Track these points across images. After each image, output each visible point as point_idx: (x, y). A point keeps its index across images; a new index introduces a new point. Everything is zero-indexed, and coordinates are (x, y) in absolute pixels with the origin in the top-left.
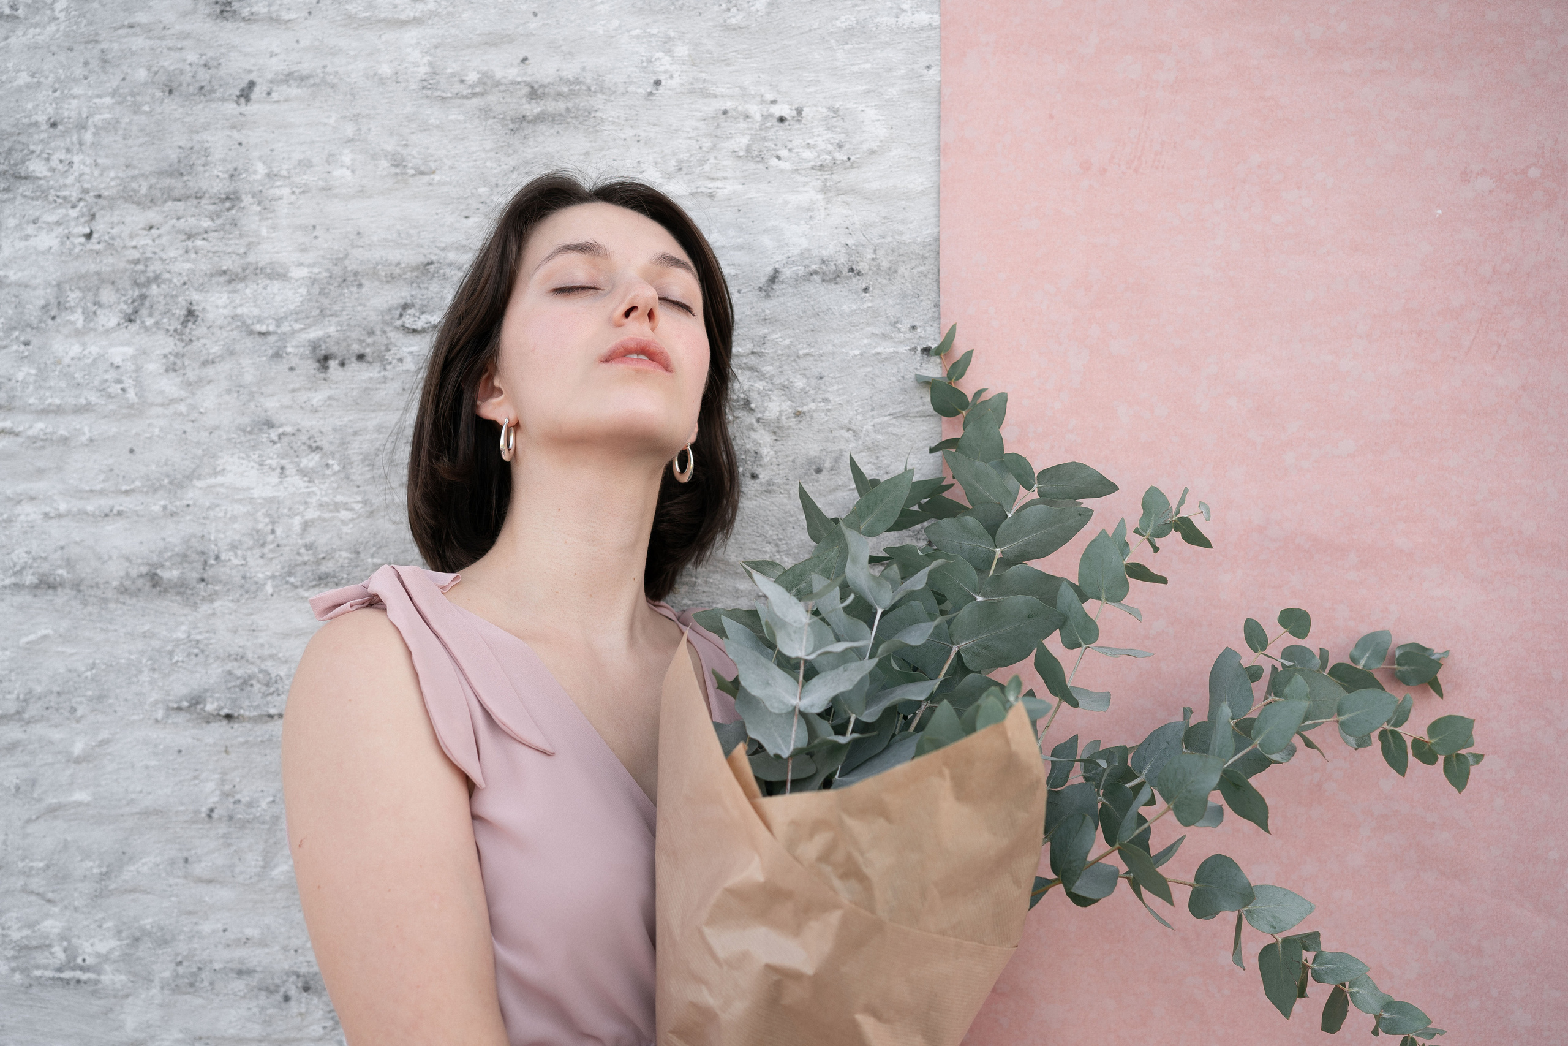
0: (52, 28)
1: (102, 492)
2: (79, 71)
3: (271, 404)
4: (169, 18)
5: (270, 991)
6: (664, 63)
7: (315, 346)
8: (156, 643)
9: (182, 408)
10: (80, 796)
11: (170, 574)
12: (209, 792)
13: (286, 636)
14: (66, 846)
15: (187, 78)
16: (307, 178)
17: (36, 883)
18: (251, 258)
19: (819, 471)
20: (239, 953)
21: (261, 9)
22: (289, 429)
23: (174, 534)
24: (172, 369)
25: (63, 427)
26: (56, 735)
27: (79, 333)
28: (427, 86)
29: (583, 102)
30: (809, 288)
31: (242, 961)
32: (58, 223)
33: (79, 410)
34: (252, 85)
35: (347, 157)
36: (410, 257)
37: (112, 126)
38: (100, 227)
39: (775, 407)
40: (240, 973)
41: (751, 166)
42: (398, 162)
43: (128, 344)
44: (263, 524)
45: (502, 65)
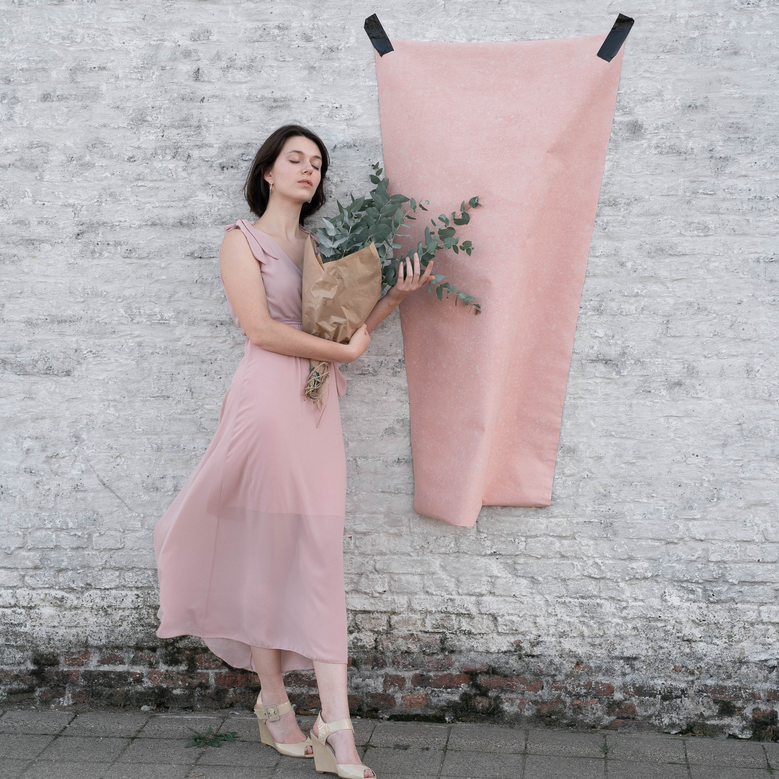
0: (152, 83)
1: (167, 201)
2: (159, 94)
3: (209, 179)
4: (183, 81)
5: (213, 325)
6: (307, 94)
7: (220, 164)
8: (182, 239)
9: (187, 180)
10: (163, 277)
11: (185, 222)
12: (196, 276)
13: (214, 237)
14: (160, 290)
15: (187, 96)
16: (218, 122)
17: (153, 299)
18: (204, 142)
19: (347, 195)
20: (205, 316)
21: (206, 79)
22: (214, 185)
23: (186, 212)
24: (184, 170)
25: (157, 184)
26: (157, 262)
27: (161, 161)
28: (248, 99)
29: (287, 103)
30: (344, 150)
32: (155, 133)
33: (161, 180)
34: (204, 98)
35: (228, 116)
36: (244, 142)
37: (168, 108)
38: (166, 134)
39: (336, 179)
40: (205, 320)
41: (329, 119)
42: (241, 118)
43: (174, 164)
44: (208, 209)
45: (267, 93)
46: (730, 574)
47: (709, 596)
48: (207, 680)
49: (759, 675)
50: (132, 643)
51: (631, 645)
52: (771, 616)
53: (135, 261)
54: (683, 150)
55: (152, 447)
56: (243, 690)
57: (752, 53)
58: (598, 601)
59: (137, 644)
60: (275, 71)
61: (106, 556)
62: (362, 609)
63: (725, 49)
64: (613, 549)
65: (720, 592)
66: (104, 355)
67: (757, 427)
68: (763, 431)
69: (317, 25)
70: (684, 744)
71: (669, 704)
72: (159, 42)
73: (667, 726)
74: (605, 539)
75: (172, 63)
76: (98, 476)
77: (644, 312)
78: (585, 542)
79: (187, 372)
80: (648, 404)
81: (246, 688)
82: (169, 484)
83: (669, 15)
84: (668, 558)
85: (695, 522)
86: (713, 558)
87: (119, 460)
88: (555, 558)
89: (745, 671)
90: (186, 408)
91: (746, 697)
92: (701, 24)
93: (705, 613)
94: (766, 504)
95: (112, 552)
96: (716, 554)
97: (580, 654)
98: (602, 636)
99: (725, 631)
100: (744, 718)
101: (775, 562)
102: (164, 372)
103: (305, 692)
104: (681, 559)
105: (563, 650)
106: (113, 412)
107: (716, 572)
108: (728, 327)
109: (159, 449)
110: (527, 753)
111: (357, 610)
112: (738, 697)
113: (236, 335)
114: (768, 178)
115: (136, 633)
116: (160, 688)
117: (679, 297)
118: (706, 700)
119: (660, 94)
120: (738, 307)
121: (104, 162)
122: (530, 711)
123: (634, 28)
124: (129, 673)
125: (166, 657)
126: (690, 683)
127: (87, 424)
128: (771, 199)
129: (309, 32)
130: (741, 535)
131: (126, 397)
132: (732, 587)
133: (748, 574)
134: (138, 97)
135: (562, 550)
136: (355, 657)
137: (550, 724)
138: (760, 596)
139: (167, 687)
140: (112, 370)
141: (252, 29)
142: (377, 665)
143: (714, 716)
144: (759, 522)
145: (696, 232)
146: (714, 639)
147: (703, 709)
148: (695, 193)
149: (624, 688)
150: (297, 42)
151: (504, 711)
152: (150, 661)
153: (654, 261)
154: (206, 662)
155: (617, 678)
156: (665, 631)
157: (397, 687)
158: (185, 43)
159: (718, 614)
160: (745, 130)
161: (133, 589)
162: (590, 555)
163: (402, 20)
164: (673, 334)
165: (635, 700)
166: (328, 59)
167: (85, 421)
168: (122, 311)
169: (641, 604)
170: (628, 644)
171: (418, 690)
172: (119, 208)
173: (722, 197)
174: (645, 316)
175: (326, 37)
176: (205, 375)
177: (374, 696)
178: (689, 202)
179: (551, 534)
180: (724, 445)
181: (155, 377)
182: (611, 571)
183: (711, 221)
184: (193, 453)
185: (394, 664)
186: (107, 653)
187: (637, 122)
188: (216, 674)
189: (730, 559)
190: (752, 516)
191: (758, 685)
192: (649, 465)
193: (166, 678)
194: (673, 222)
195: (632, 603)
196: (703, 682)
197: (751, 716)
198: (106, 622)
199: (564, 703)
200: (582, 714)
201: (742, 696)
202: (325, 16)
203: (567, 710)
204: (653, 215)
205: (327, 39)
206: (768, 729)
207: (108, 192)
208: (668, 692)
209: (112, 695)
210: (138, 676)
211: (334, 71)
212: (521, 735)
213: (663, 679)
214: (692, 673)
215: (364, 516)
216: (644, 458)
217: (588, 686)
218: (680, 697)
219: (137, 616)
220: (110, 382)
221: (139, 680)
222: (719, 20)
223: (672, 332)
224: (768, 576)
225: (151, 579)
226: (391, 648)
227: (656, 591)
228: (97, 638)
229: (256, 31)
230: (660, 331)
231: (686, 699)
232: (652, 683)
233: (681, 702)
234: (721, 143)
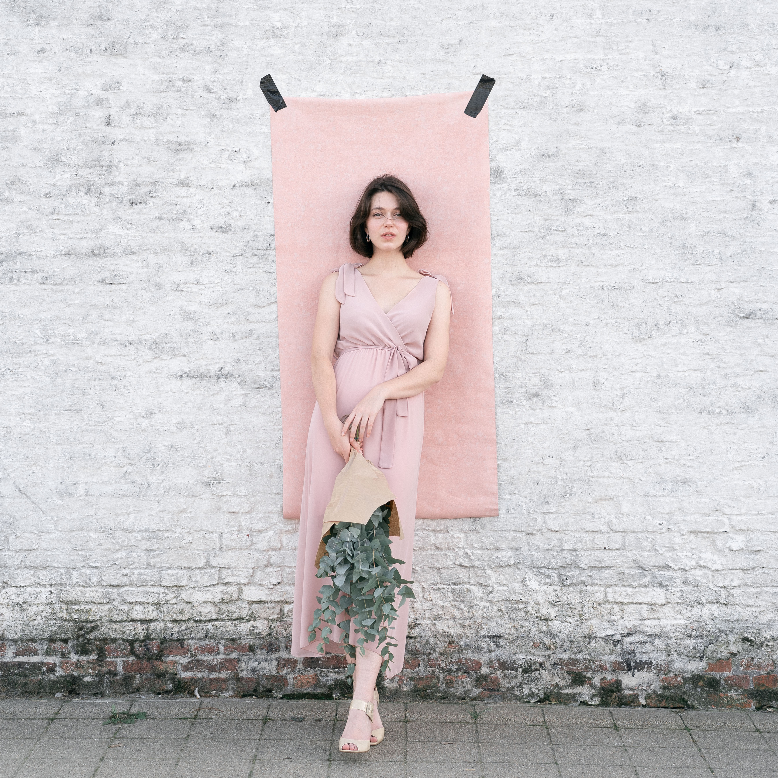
0: (67, 127)
1: (80, 233)
2: (73, 137)
3: (120, 213)
4: (95, 125)
5: (122, 344)
6: (209, 139)
7: (130, 200)
8: (94, 267)
9: (99, 214)
10: (77, 302)
11: (96, 252)
12: (107, 300)
14: (73, 313)
15: (99, 139)
16: (128, 162)
17: (66, 322)
18: (115, 180)
21: (117, 124)
22: (124, 219)
23: (97, 243)
24: (96, 205)
25: (71, 218)
26: (71, 288)
27: (74, 197)
28: (155, 142)
29: (191, 146)
30: (242, 188)
31: (115, 338)
32: (69, 172)
33: (75, 214)
34: (115, 141)
35: (137, 158)
36: (153, 181)
37: (82, 150)
38: (79, 173)
39: (235, 215)
40: (115, 341)
41: (229, 161)
42: (149, 159)
43: (86, 199)
45: (172, 138)
46: (580, 561)
47: (563, 580)
48: (116, 668)
49: (606, 648)
50: (46, 636)
51: (496, 625)
52: (616, 596)
53: (51, 286)
54: (537, 193)
55: (65, 456)
56: (149, 676)
57: (595, 110)
58: (468, 587)
59: (50, 636)
60: (180, 118)
61: (21, 556)
62: (258, 599)
63: (573, 107)
64: (480, 540)
65: (572, 577)
66: (20, 373)
67: (603, 432)
68: (608, 435)
69: (218, 78)
70: (543, 710)
71: (529, 676)
72: (73, 91)
73: (527, 696)
74: (474, 532)
75: (85, 110)
76: (14, 483)
77: (507, 332)
78: (456, 535)
79: (98, 388)
80: (511, 412)
81: (151, 674)
82: (81, 489)
83: (525, 77)
84: (528, 547)
85: (551, 516)
86: (566, 547)
87: (34, 468)
88: (431, 549)
89: (594, 645)
90: (97, 420)
91: (595, 668)
92: (552, 85)
93: (560, 595)
94: (610, 499)
95: (26, 553)
96: (569, 543)
97: (452, 635)
98: (471, 618)
99: (577, 611)
100: (593, 687)
101: (619, 549)
102: (77, 387)
103: (205, 676)
104: (539, 548)
105: (437, 631)
106: (29, 425)
107: (569, 558)
108: (577, 345)
109: (71, 458)
110: (407, 721)
111: (254, 600)
112: (588, 669)
113: (143, 354)
114: (610, 217)
115: (49, 626)
116: (72, 676)
117: (536, 319)
118: (560, 672)
119: (518, 144)
120: (586, 328)
121: (22, 198)
122: (408, 686)
123: (495, 87)
124: (42, 663)
125: (77, 647)
126: (547, 657)
127: (4, 436)
128: (612, 236)
129: (210, 84)
130: (590, 526)
131: (41, 411)
132: (582, 571)
133: (596, 560)
134: (54, 140)
135: (437, 543)
136: (252, 643)
137: (425, 698)
138: (606, 579)
139: (79, 675)
140: (28, 386)
141: (159, 81)
142: (272, 650)
143: (567, 686)
144: (605, 514)
145: (550, 264)
146: (567, 617)
147: (558, 680)
148: (549, 229)
149: (490, 663)
150: (199, 93)
151: (385, 688)
152: (62, 652)
153: (515, 288)
154: (114, 651)
155: (484, 655)
156: (526, 612)
157: (289, 669)
158: (98, 92)
159: (571, 595)
160: (590, 176)
161: (47, 586)
162: (461, 546)
163: (293, 76)
164: (531, 351)
165: (499, 674)
166: (228, 109)
167: (3, 433)
168: (38, 332)
169: (505, 588)
170: (493, 624)
171: (308, 671)
172: (35, 239)
173: (571, 233)
174: (507, 336)
175: (225, 89)
176: (115, 390)
177: (268, 678)
178: (544, 237)
179: (427, 528)
180: (575, 448)
181: (69, 392)
182: (479, 560)
183: (562, 253)
184: (104, 461)
185: (287, 648)
186: (22, 645)
187: (499, 168)
188: (124, 662)
189: (581, 547)
190: (599, 509)
191: (605, 658)
192: (512, 466)
193: (77, 667)
194: (530, 254)
195: (497, 588)
196: (558, 656)
197: (599, 685)
198: (22, 617)
199: (438, 678)
200: (454, 687)
201: (591, 668)
202: (225, 71)
203: (440, 685)
204: (514, 248)
205: (226, 91)
206: (614, 696)
207: (26, 224)
208: (528, 665)
209: (26, 683)
210: (51, 665)
211: (233, 119)
212: (401, 707)
213: (524, 655)
214: (549, 648)
215: (261, 515)
216: (507, 460)
217: (459, 663)
218: (538, 670)
219: (50, 610)
220: (26, 397)
221: (52, 670)
222: (568, 82)
223: (530, 350)
224: (613, 561)
225: (63, 577)
226: (284, 633)
227: (518, 577)
228: (13, 632)
229: (162, 83)
230: (520, 349)
231: (544, 671)
232: (514, 658)
233: (539, 674)
234: (570, 187)
